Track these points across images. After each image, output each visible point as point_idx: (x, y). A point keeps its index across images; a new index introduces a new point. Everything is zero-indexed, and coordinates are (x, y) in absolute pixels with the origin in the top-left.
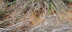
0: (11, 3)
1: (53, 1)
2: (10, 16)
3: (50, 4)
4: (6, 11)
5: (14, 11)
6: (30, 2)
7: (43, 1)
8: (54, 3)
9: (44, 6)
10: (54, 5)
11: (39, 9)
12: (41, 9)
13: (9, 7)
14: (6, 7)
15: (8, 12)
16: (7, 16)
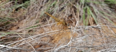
0: (21, 5)
1: (91, 5)
2: (19, 26)
3: (86, 9)
4: (13, 18)
5: (25, 19)
6: (52, 5)
7: (74, 4)
8: (92, 7)
9: (75, 11)
10: (93, 11)
11: (67, 16)
12: (71, 16)
13: (17, 12)
14: (13, 11)
15: (16, 20)
16: (13, 26)
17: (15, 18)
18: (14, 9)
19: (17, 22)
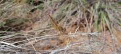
0: (36, 7)
1: (106, 10)
2: (32, 27)
3: (101, 14)
4: (28, 19)
5: (39, 20)
6: (66, 8)
7: (89, 8)
8: (107, 12)
9: (88, 16)
10: (107, 17)
11: (79, 20)
12: (83, 21)
13: (32, 13)
14: (29, 12)
15: (30, 21)
16: (27, 26)
17: (30, 18)
18: (30, 10)
19: (32, 23)
